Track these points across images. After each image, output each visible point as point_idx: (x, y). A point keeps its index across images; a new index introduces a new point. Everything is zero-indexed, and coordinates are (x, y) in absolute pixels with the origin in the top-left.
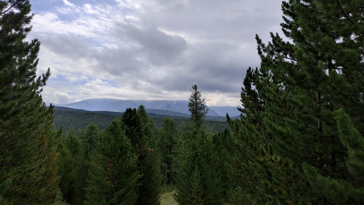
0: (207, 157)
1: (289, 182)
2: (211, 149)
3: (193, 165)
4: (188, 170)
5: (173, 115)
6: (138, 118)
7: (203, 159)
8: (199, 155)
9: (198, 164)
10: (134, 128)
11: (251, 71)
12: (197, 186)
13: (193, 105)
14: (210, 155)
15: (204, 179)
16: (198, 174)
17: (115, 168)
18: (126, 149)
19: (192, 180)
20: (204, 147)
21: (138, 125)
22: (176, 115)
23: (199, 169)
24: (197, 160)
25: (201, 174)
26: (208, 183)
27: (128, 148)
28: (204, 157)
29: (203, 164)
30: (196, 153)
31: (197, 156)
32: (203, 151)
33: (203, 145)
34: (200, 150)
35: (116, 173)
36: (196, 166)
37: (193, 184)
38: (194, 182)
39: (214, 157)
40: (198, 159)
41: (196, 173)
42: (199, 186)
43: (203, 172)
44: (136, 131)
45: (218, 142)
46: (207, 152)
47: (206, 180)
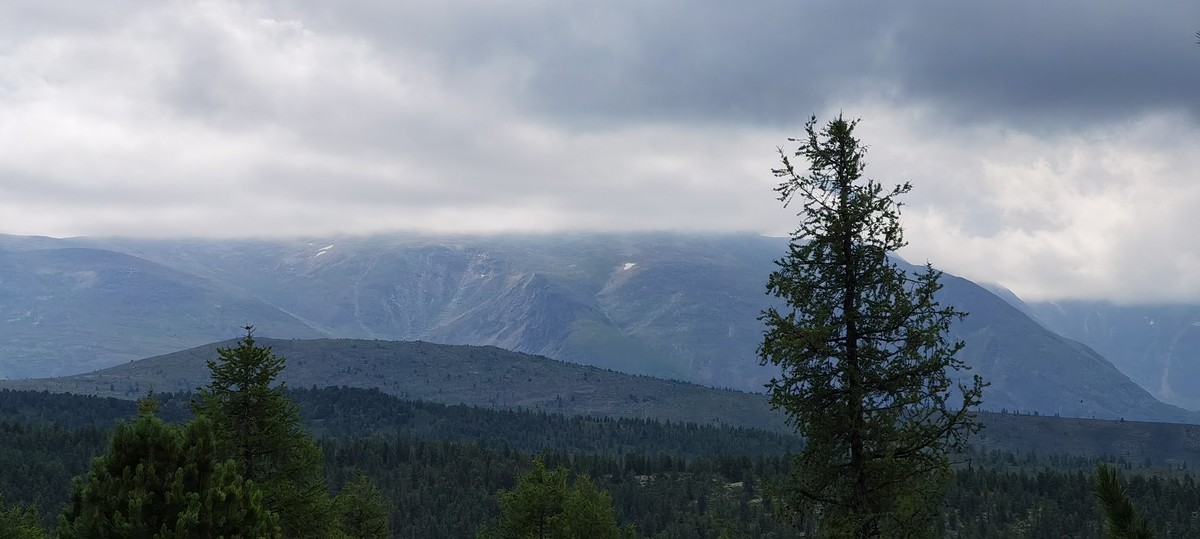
5: (611, 408)
13: (816, 345)
22: (647, 412)
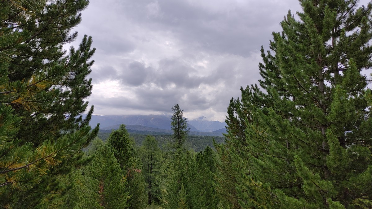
0: (192, 176)
1: (268, 201)
2: (195, 168)
3: (179, 185)
4: (175, 190)
6: (125, 141)
7: (189, 178)
8: (184, 175)
9: (184, 183)
10: (122, 150)
11: (234, 101)
12: (183, 204)
13: (175, 124)
14: (195, 174)
15: (189, 198)
16: (184, 193)
17: (106, 190)
18: (116, 172)
19: (178, 199)
20: (189, 166)
21: (125, 147)
23: (185, 188)
24: (182, 179)
25: (187, 193)
26: (194, 202)
27: (118, 170)
28: (189, 176)
29: (188, 183)
30: (182, 173)
31: (182, 175)
32: (188, 171)
33: (188, 164)
34: (185, 170)
35: (107, 195)
36: (182, 186)
37: (179, 203)
38: (180, 201)
39: (198, 176)
40: (184, 178)
41: (182, 192)
42: (186, 205)
43: (189, 190)
44: (124, 153)
45: (201, 161)
46: (192, 171)
47: (191, 199)
